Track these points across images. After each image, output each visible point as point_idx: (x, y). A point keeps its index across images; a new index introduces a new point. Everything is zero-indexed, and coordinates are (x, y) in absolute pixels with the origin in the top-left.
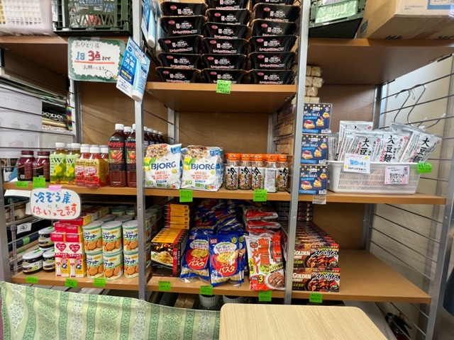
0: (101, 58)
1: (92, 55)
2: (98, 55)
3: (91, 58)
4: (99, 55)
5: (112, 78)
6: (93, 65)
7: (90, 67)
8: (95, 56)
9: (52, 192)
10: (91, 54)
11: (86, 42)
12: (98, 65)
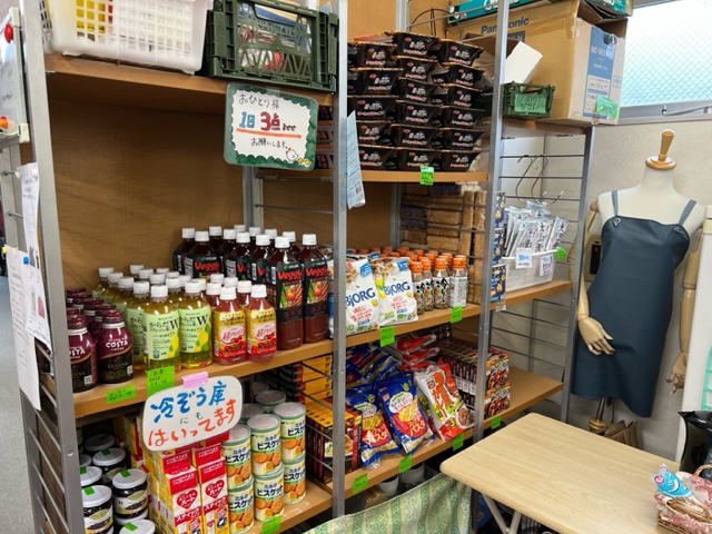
0: (281, 127)
1: (266, 121)
2: (276, 121)
3: (265, 125)
4: (278, 121)
5: (296, 162)
6: (268, 138)
7: (263, 141)
8: (272, 123)
9: (189, 391)
10: (264, 117)
11: (258, 95)
12: (275, 139)
